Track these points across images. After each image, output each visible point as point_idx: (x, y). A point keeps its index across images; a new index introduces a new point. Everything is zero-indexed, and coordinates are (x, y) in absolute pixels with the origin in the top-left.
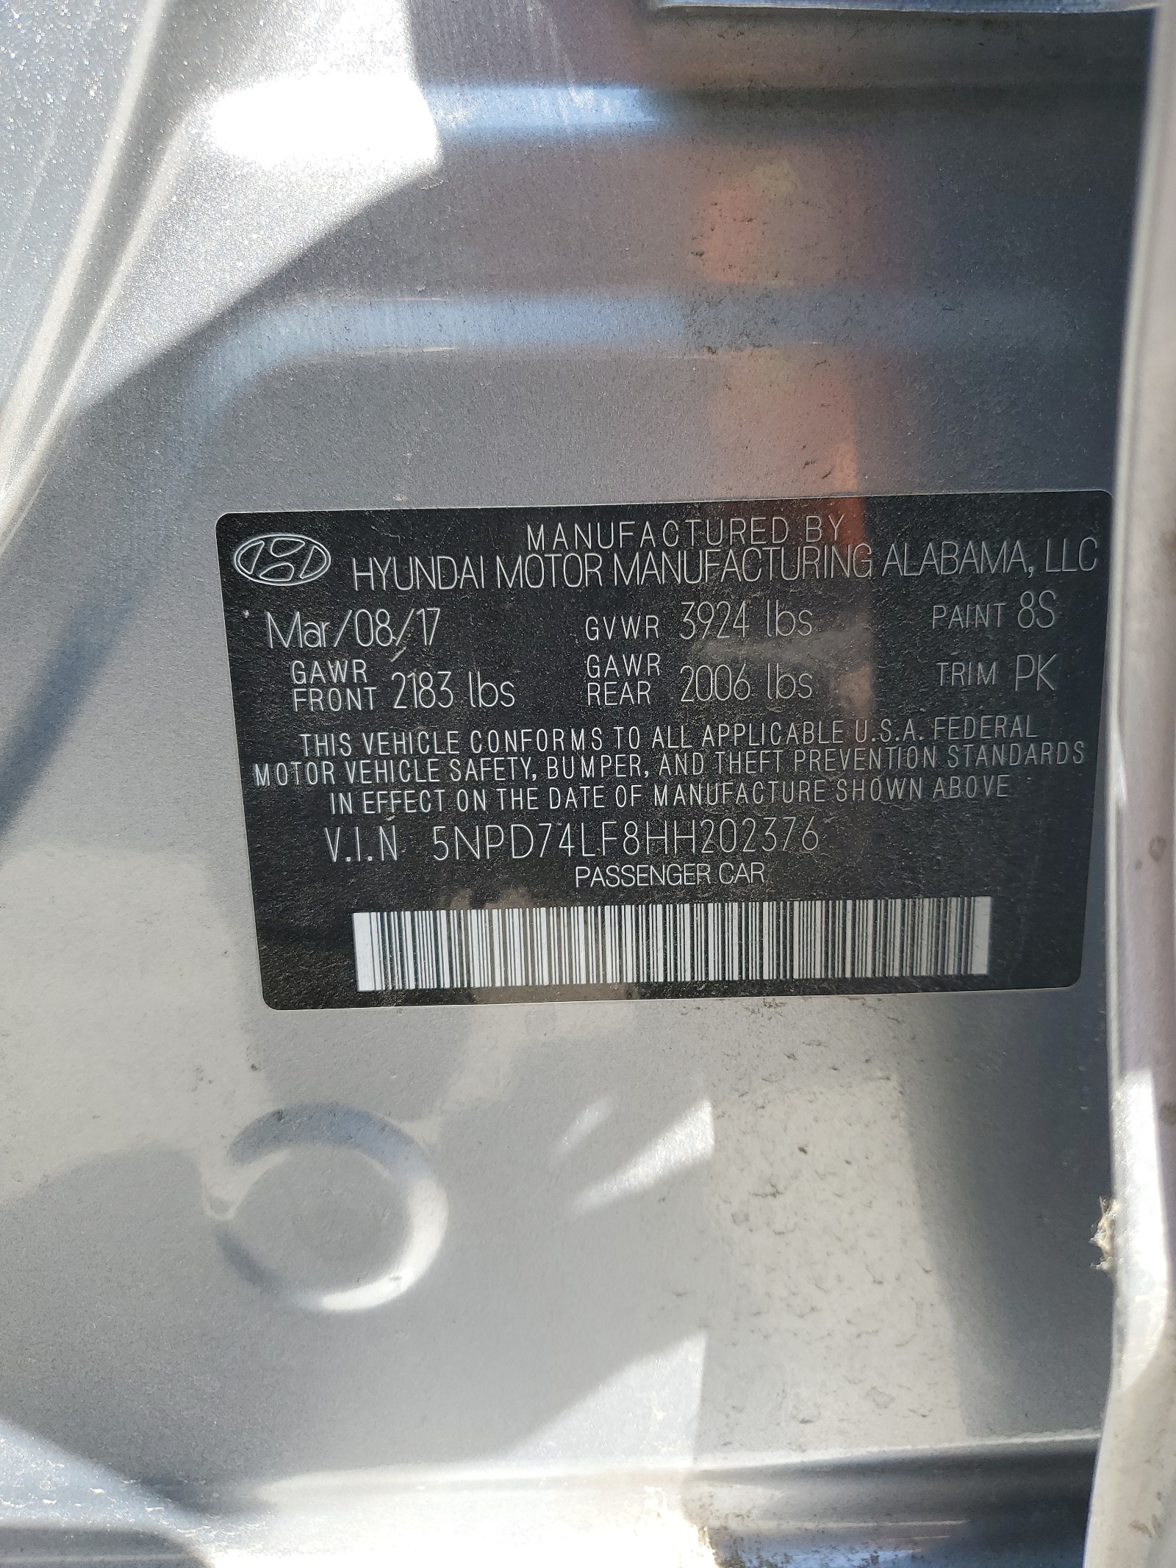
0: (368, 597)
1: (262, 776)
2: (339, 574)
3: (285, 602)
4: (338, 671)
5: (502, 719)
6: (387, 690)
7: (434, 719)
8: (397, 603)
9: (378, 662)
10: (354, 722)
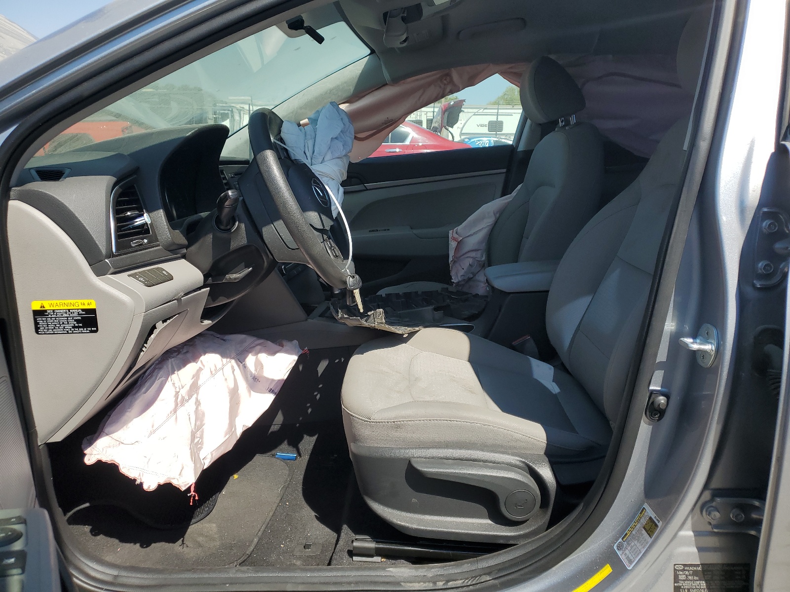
0: (686, 570)
1: (676, 585)
2: (684, 568)
3: (679, 570)
4: (683, 576)
5: (697, 580)
6: (687, 578)
7: (691, 580)
8: (688, 571)
9: (687, 575)
10: (684, 580)
